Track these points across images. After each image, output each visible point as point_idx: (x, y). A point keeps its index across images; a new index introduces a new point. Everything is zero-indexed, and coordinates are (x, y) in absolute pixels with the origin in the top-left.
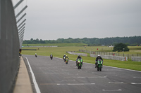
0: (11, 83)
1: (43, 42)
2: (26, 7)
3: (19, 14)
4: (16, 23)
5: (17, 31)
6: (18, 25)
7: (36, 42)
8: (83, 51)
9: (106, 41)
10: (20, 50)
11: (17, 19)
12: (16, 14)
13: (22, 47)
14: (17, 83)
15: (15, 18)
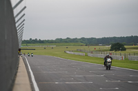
0: (11, 82)
1: (41, 42)
2: (25, 7)
3: (18, 15)
4: (15, 23)
5: (16, 31)
6: (17, 25)
7: (35, 42)
8: (81, 51)
9: (104, 41)
10: (20, 50)
11: (16, 19)
12: (15, 14)
13: (21, 46)
14: (16, 82)
15: (14, 18)
